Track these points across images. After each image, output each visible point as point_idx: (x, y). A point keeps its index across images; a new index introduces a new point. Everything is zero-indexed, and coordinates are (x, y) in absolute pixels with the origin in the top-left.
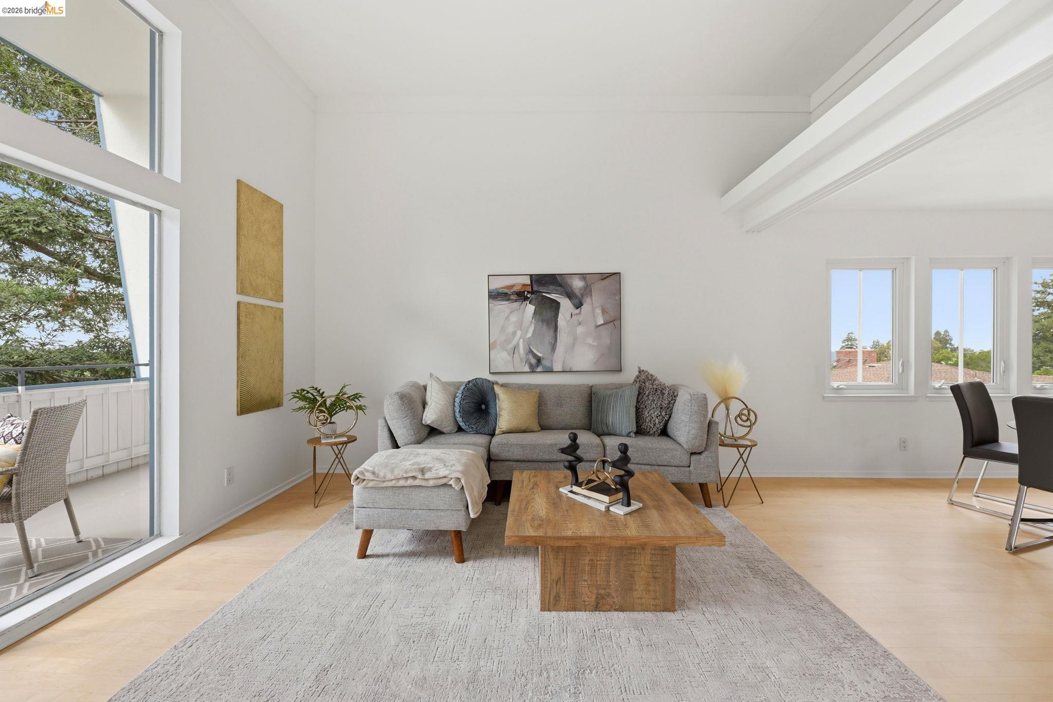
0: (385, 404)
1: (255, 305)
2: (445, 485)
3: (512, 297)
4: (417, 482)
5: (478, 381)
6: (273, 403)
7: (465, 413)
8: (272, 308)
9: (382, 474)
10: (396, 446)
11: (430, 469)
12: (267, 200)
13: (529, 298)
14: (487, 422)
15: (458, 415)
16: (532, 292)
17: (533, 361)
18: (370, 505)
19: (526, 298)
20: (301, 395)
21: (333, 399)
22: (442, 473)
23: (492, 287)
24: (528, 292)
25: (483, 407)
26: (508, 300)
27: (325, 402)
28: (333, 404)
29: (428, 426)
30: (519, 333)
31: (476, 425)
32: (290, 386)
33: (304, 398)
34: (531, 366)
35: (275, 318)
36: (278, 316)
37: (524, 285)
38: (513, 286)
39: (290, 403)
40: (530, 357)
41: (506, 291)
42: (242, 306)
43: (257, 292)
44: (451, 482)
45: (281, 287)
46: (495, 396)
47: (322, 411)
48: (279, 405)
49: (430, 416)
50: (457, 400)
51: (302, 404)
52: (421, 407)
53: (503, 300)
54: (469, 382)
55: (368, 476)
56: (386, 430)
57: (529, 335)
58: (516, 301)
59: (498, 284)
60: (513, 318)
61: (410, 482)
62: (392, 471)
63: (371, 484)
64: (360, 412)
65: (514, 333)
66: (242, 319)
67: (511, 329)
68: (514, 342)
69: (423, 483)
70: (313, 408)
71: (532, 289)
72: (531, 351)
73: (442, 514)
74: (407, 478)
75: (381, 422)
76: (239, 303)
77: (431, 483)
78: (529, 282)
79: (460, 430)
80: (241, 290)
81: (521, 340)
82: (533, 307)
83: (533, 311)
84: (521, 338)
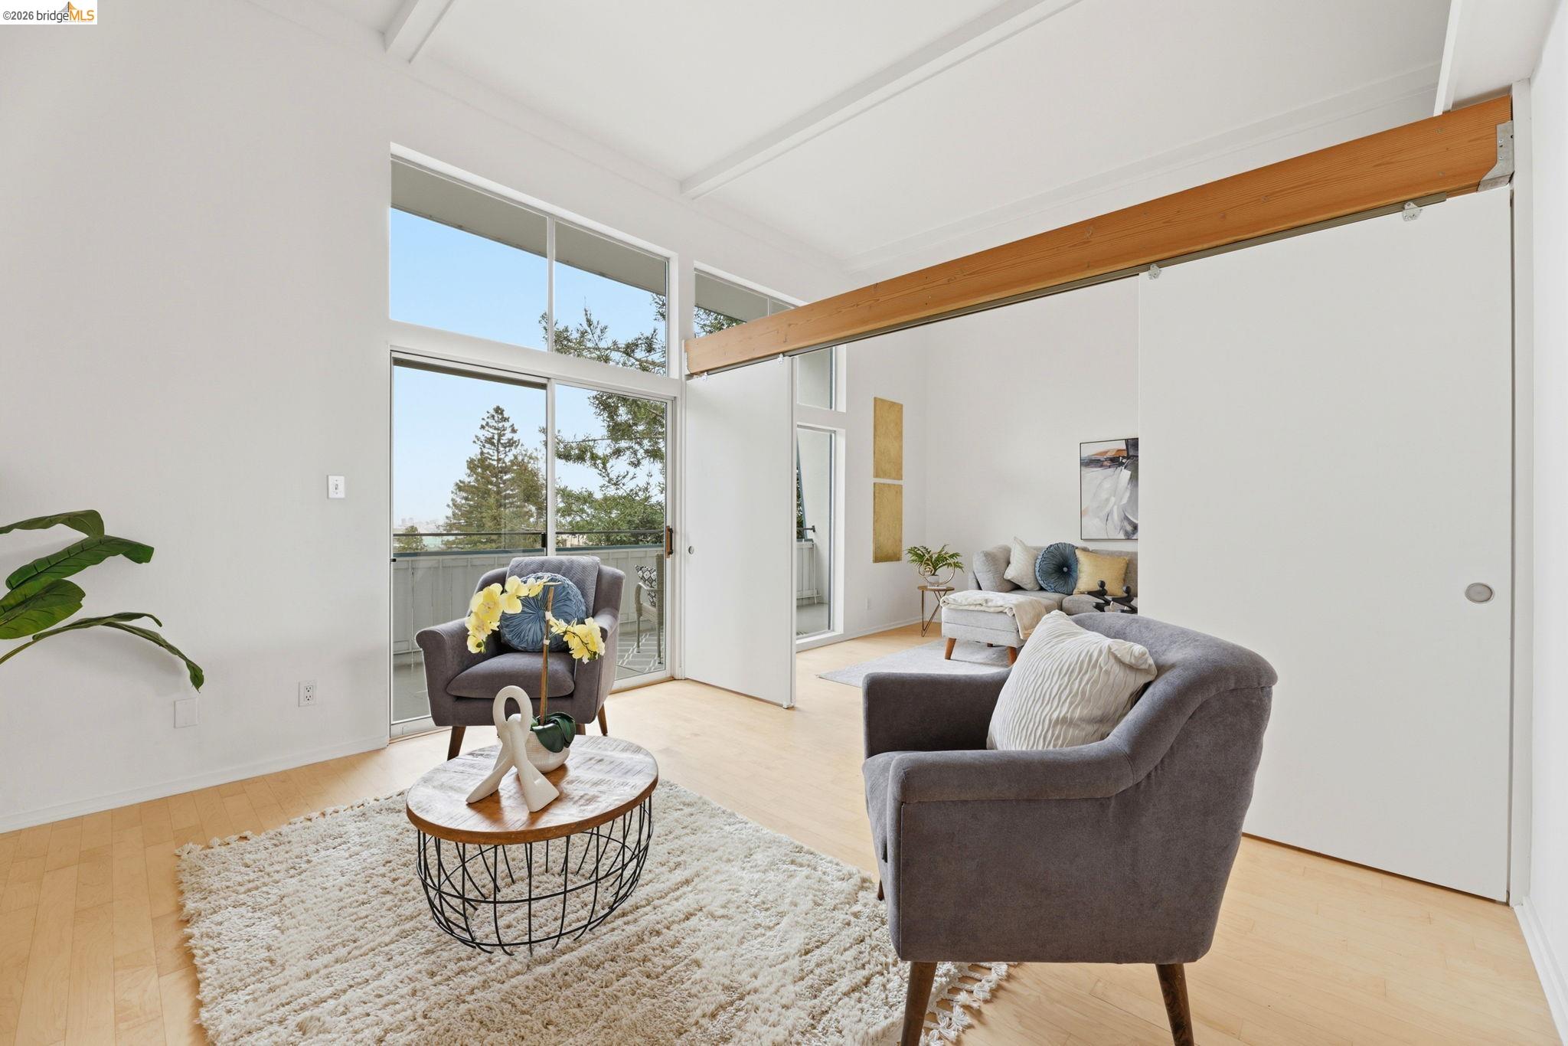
0: (974, 559)
1: (884, 484)
2: (1001, 612)
3: (1105, 463)
4: (982, 608)
5: (1060, 546)
6: (894, 557)
7: (1045, 573)
8: (895, 485)
9: (959, 601)
10: (980, 588)
11: (992, 601)
12: (893, 404)
13: (1124, 463)
14: (1066, 583)
15: (1037, 574)
16: (1128, 457)
17: (1129, 528)
18: (952, 621)
19: (1122, 464)
20: (913, 551)
21: (936, 556)
22: (999, 604)
23: (1085, 455)
24: (1124, 457)
25: (1065, 569)
26: (1102, 466)
27: (931, 557)
28: (937, 560)
29: (1009, 581)
30: (1113, 499)
31: (1055, 584)
32: (907, 544)
33: (917, 554)
34: (1126, 533)
35: (897, 492)
36: (899, 490)
37: (1118, 450)
38: (1106, 452)
39: (907, 557)
40: (1126, 524)
41: (1098, 457)
42: (876, 486)
43: (885, 475)
44: (1006, 611)
45: (901, 469)
46: (1077, 560)
47: (928, 565)
48: (899, 559)
49: (1011, 573)
50: (1038, 561)
51: (914, 558)
52: (1004, 565)
53: (1096, 467)
54: (1051, 546)
55: (951, 601)
56: (974, 581)
57: (1125, 501)
58: (1110, 467)
59: (1090, 451)
60: (1107, 485)
61: (978, 608)
62: (966, 599)
63: (952, 607)
64: (957, 569)
65: (1108, 500)
66: (876, 495)
67: (1104, 495)
68: (1108, 509)
69: (987, 609)
70: (922, 562)
71: (1128, 453)
72: (1126, 518)
73: (1000, 633)
74: (976, 605)
75: (971, 575)
76: (874, 484)
77: (992, 610)
78: (1125, 447)
79: (1042, 589)
80: (877, 475)
81: (1116, 507)
82: (1129, 473)
83: (1129, 477)
84: (1115, 504)
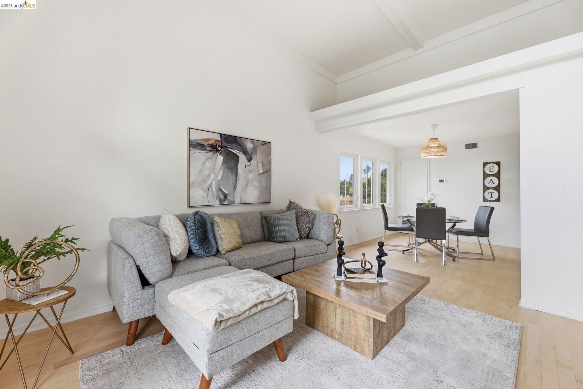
2: (283, 300)
3: (207, 148)
5: (200, 213)
7: (201, 241)
13: (219, 150)
15: (193, 243)
16: (222, 147)
17: (222, 197)
19: (217, 151)
23: (192, 138)
24: (219, 146)
26: (205, 150)
30: (212, 176)
34: (220, 200)
37: (216, 140)
38: (208, 140)
40: (220, 194)
41: (203, 143)
53: (201, 150)
57: (219, 177)
58: (210, 151)
59: (197, 136)
60: (208, 164)
65: (209, 176)
67: (206, 173)
68: (209, 183)
71: (222, 144)
72: (220, 190)
77: (275, 301)
78: (219, 139)
81: (214, 181)
82: (222, 158)
83: (222, 160)
84: (213, 179)
